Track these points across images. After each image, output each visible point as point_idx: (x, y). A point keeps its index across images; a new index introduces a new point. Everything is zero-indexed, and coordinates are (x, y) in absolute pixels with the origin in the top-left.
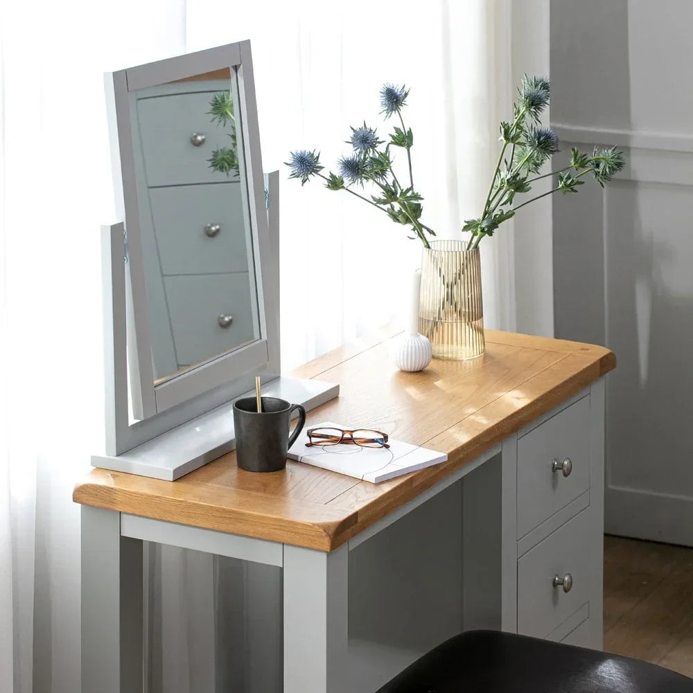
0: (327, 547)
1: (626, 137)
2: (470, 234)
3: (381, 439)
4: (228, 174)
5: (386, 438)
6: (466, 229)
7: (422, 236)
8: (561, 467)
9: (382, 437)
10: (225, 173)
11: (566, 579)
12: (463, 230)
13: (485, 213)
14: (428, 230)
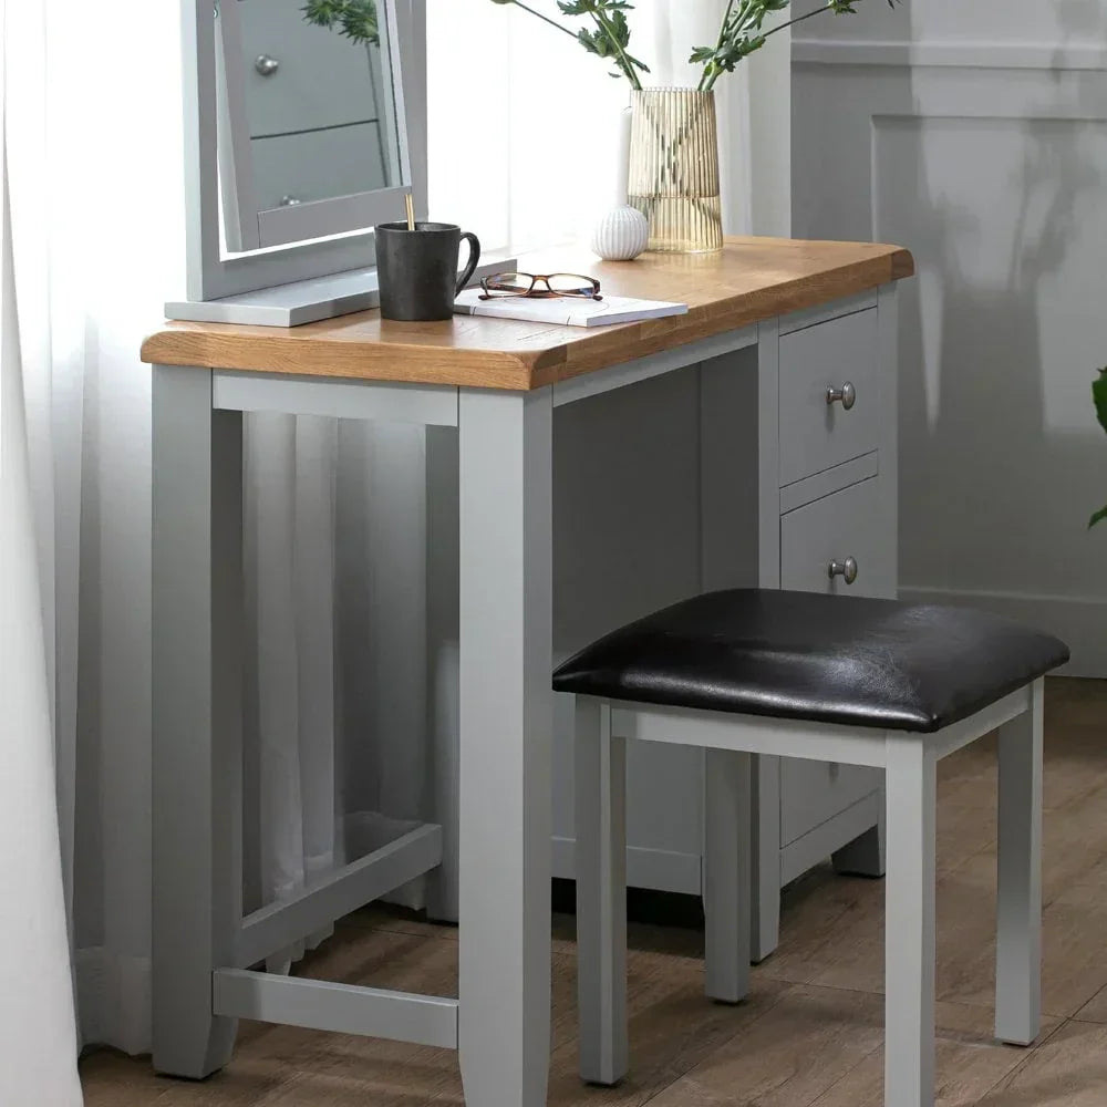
0: (526, 386)
1: (906, 51)
2: (700, 66)
3: (589, 290)
4: (331, 28)
5: (597, 285)
6: (694, 59)
7: (630, 74)
8: (840, 396)
9: (591, 285)
10: (326, 28)
11: (848, 563)
12: (691, 61)
13: (723, 39)
14: (639, 64)
